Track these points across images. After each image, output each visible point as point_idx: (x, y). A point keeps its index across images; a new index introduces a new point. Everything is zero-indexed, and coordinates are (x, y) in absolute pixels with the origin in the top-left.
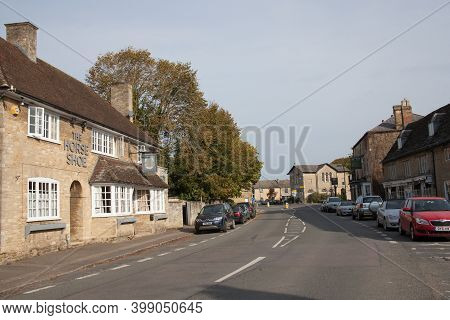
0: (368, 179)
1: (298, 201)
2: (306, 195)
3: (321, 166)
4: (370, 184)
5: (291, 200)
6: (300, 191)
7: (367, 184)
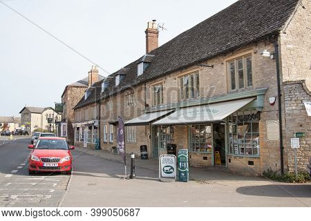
0: (66, 121)
1: (26, 133)
2: (33, 129)
3: (46, 109)
4: (66, 124)
5: (20, 133)
6: (28, 126)
7: (65, 124)
